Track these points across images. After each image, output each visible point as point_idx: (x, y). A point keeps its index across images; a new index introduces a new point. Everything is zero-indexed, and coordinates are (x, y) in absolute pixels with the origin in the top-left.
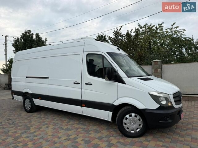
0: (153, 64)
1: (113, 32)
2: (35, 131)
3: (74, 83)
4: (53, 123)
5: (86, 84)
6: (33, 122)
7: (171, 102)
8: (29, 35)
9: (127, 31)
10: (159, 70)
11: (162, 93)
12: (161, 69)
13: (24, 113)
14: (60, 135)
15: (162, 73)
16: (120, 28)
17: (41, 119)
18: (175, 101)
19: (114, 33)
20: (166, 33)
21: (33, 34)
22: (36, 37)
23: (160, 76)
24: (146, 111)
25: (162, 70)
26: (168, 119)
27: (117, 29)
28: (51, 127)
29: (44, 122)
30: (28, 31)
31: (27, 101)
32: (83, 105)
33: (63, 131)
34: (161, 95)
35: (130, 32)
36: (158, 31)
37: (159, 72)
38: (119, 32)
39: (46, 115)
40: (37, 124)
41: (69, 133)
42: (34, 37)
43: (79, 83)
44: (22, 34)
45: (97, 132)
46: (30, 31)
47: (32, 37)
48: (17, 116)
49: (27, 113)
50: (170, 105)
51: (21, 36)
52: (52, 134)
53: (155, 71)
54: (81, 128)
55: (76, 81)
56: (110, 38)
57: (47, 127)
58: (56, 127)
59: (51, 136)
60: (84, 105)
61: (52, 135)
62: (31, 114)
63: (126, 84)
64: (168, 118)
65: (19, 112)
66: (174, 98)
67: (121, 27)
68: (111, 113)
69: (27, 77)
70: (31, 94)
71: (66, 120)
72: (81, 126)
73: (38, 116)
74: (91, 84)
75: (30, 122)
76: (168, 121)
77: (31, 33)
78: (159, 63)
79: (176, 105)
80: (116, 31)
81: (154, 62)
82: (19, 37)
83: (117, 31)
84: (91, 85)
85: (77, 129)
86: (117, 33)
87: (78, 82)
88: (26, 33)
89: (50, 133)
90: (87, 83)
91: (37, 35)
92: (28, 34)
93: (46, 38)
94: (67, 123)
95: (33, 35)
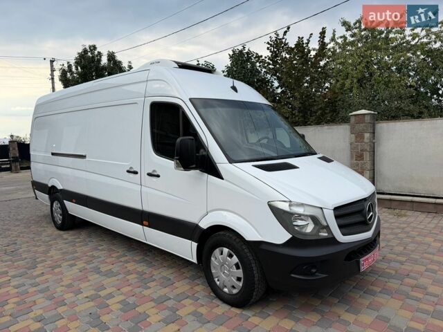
0: (353, 120)
1: (268, 43)
2: (43, 273)
3: (128, 171)
4: (89, 256)
5: (149, 175)
6: (52, 253)
7: (327, 228)
8: (93, 57)
9: (299, 37)
10: (367, 135)
11: (302, 205)
12: (374, 133)
13: (52, 230)
14: (83, 285)
15: (374, 143)
16: (285, 32)
17: (74, 246)
18: (340, 227)
19: (271, 45)
20: (413, 39)
21: (99, 53)
22: (109, 60)
23: (368, 149)
24: (263, 247)
25: (374, 136)
26: (314, 271)
27: (278, 35)
28: (80, 265)
29: (76, 252)
30: (90, 47)
31: (56, 205)
32: (144, 222)
33: (97, 276)
34: (300, 210)
35: (305, 41)
36: (391, 35)
37: (366, 140)
38: (284, 40)
39: (90, 237)
40: (55, 258)
41: (107, 281)
42: (104, 60)
43: (136, 173)
44: (77, 56)
45: (166, 283)
46: (94, 47)
47: (99, 61)
48: (33, 236)
49: (55, 229)
50: (324, 234)
51: (76, 59)
52: (70, 282)
53: (356, 137)
54: (137, 273)
55: (131, 168)
56: (258, 57)
57: (71, 266)
58: (88, 267)
59: (66, 286)
60: (147, 224)
61: (69, 286)
62: (62, 232)
63: (223, 179)
64: (314, 267)
65: (44, 227)
66: (337, 217)
67: (286, 29)
68: (195, 245)
69: (53, 154)
70: (61, 190)
71: (119, 251)
72: (141, 268)
73: (70, 238)
74: (158, 176)
75: (46, 252)
76: (313, 274)
77: (96, 52)
78: (368, 119)
79: (344, 235)
80: (274, 39)
81: (355, 115)
82: (73, 62)
83: (276, 40)
84: (158, 178)
85: (129, 273)
86: (277, 45)
87: (135, 169)
88: (85, 51)
89: (66, 282)
90: (150, 172)
91: (111, 57)
92: (89, 54)
93: (130, 62)
94: (118, 258)
95: (101, 57)
